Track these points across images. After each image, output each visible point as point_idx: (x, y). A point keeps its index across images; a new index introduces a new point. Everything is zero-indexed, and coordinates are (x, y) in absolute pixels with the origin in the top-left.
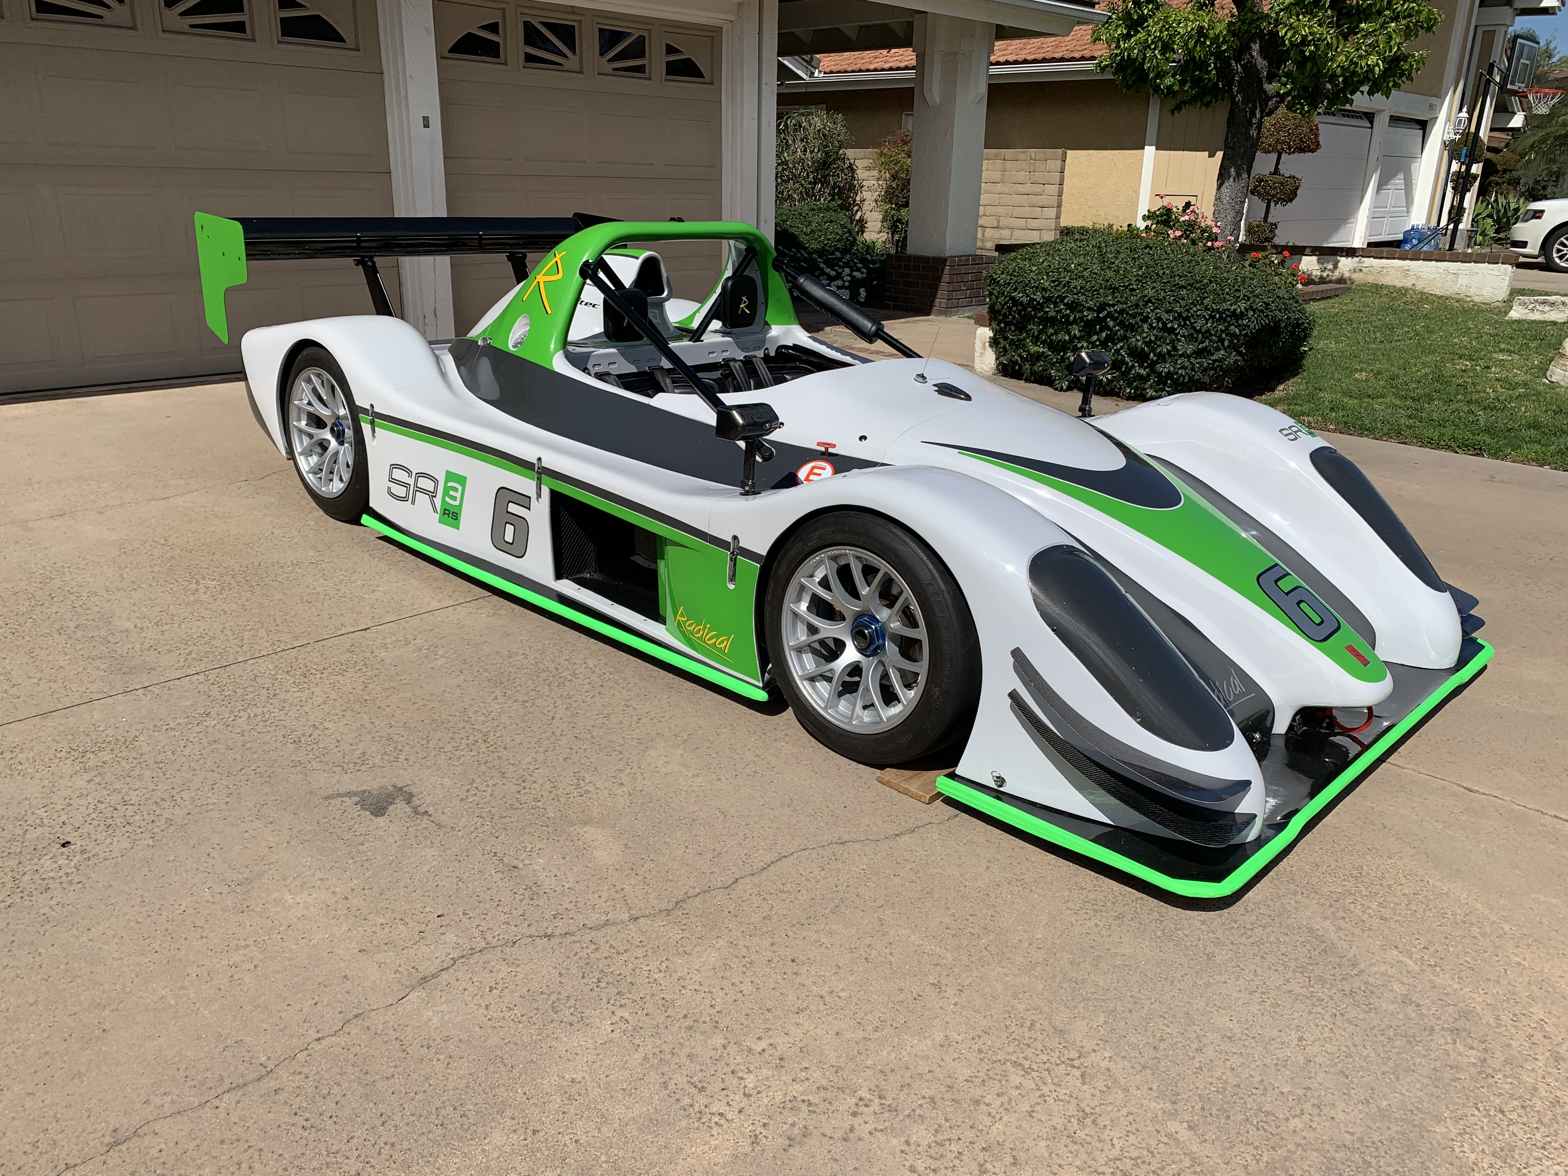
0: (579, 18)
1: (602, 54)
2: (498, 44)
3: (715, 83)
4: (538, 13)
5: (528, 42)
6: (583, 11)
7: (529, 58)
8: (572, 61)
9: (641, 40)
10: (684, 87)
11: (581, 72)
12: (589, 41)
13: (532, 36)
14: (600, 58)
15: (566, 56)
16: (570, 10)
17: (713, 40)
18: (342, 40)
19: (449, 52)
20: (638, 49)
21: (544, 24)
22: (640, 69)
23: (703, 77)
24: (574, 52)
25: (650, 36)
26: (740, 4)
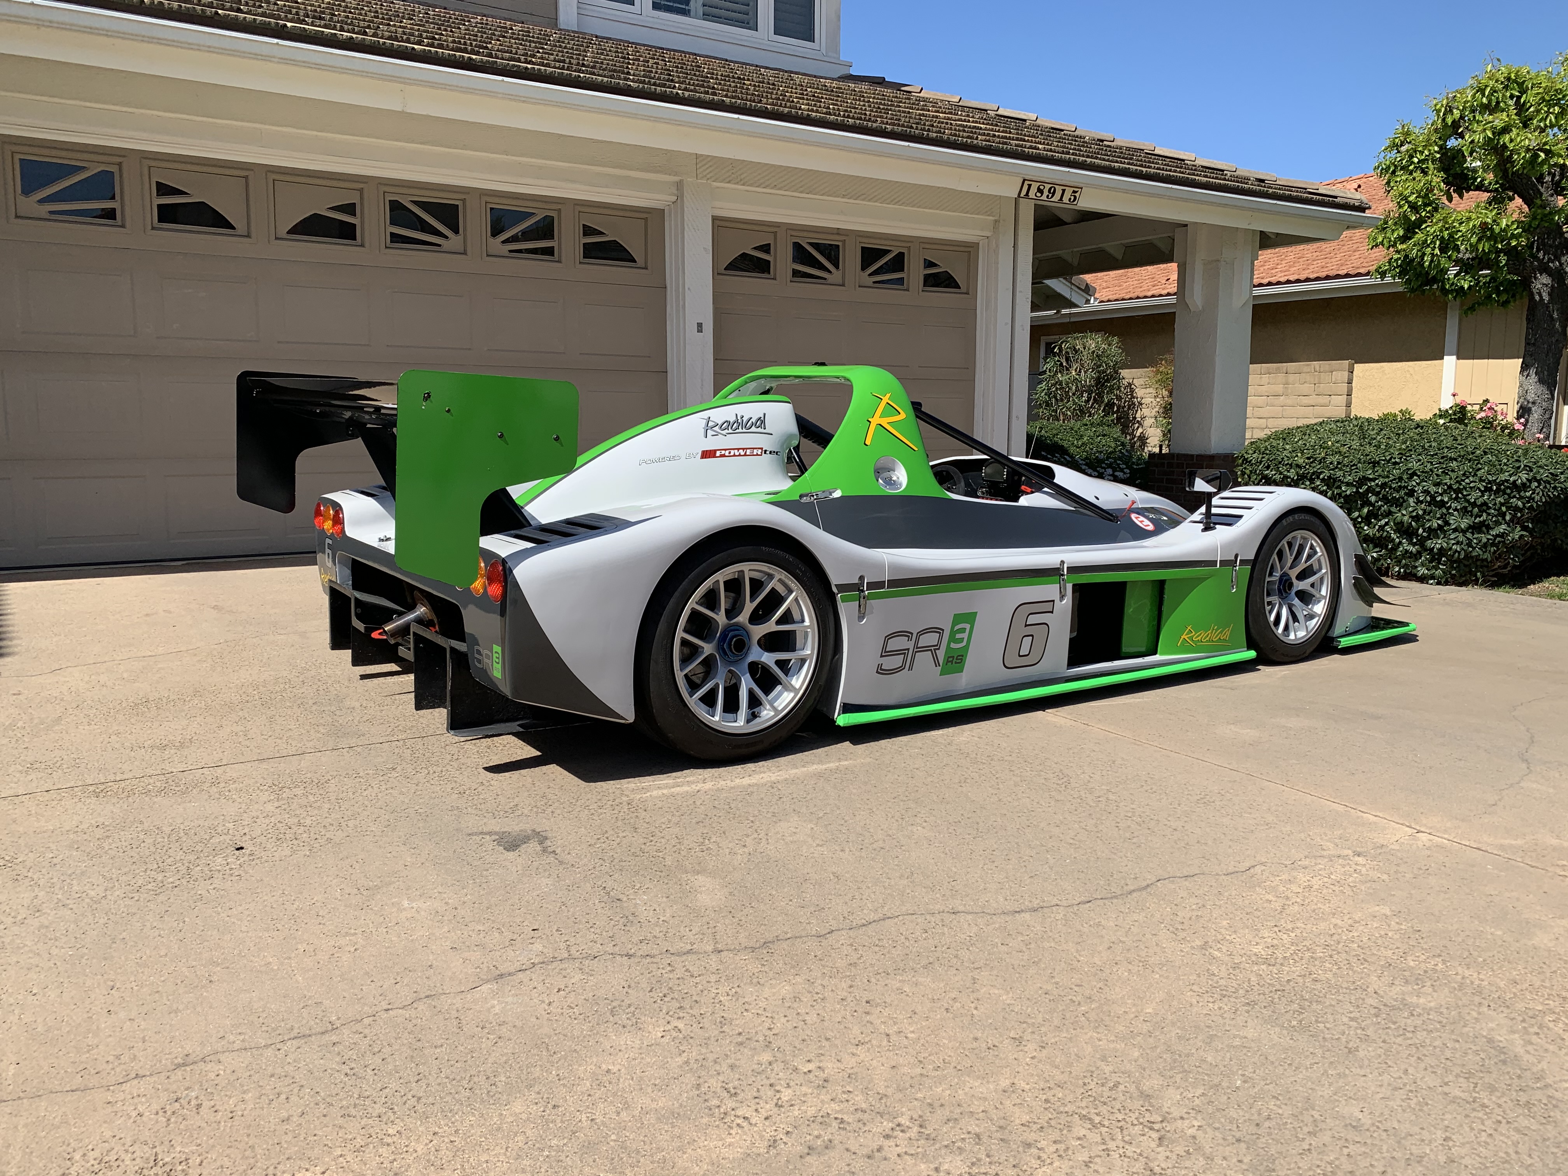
0: (844, 238)
1: (863, 268)
2: (769, 262)
3: (970, 293)
4: (805, 234)
5: (795, 260)
6: (848, 232)
7: (796, 273)
8: (835, 276)
9: (901, 256)
10: (941, 297)
11: (843, 285)
12: (851, 258)
13: (800, 254)
14: (862, 273)
15: (830, 272)
16: (835, 231)
17: (970, 255)
18: (633, 260)
19: (726, 268)
20: (898, 263)
21: (811, 244)
22: (900, 281)
23: (960, 288)
24: (837, 267)
25: (909, 252)
26: (996, 221)
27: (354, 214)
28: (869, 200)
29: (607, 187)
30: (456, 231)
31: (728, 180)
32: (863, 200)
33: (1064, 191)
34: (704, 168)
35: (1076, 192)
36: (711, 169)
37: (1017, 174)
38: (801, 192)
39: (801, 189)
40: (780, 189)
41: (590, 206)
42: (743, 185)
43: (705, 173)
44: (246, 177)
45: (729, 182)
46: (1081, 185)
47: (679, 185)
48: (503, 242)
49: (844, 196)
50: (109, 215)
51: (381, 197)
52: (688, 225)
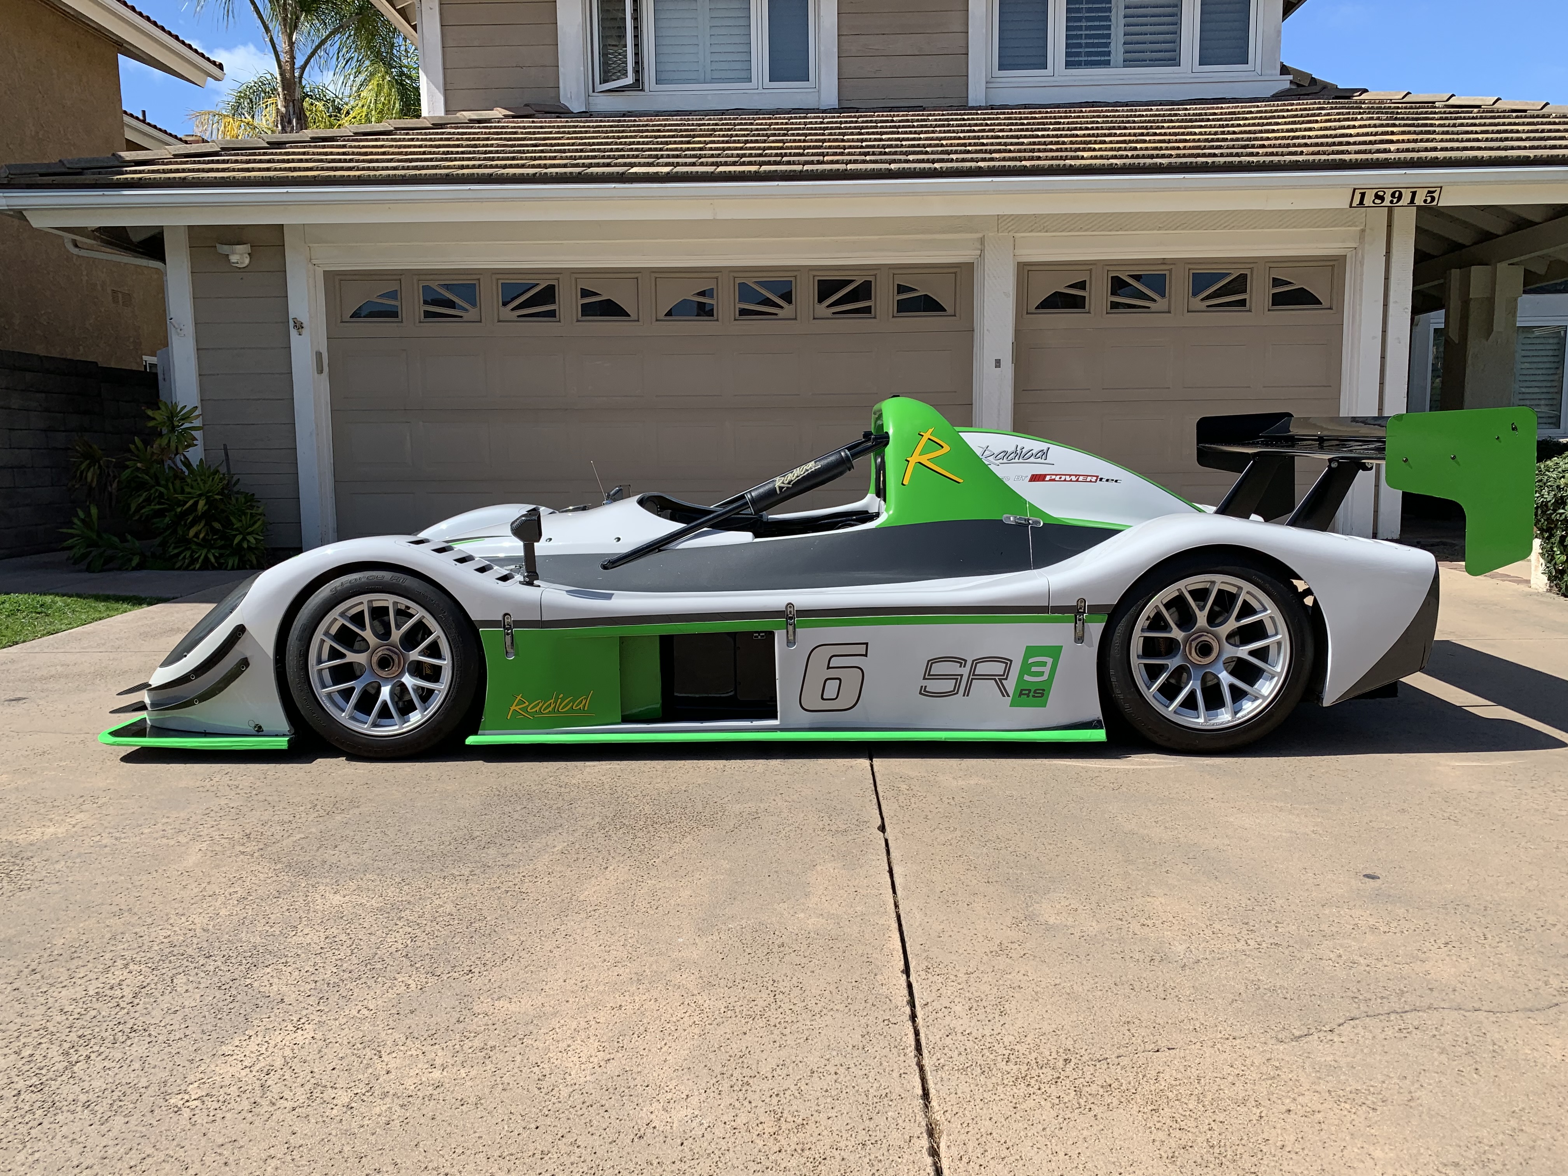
0: (1169, 267)
1: (1195, 294)
2: (1084, 298)
3: (1336, 307)
4: (1125, 268)
5: (1113, 293)
7: (1114, 306)
8: (1162, 303)
9: (1243, 278)
10: (1296, 315)
11: (1169, 312)
13: (1119, 286)
14: (1192, 299)
15: (1153, 300)
16: (1160, 262)
17: (1333, 270)
18: (943, 309)
19: (1036, 308)
20: (1239, 285)
21: (1131, 276)
22: (1239, 303)
23: (1320, 304)
24: (1163, 296)
25: (1252, 273)
26: (1363, 231)
27: (712, 297)
28: (1190, 229)
30: (790, 302)
31: (1030, 230)
32: (1183, 229)
33: (1414, 193)
34: (1004, 223)
35: (1434, 192)
36: (1010, 224)
37: (1343, 186)
38: (1110, 231)
41: (901, 268)
42: (1047, 231)
43: (1005, 229)
44: (637, 278)
46: (1439, 185)
47: (982, 241)
49: (1160, 229)
50: (552, 314)
51: (732, 282)
52: (988, 275)
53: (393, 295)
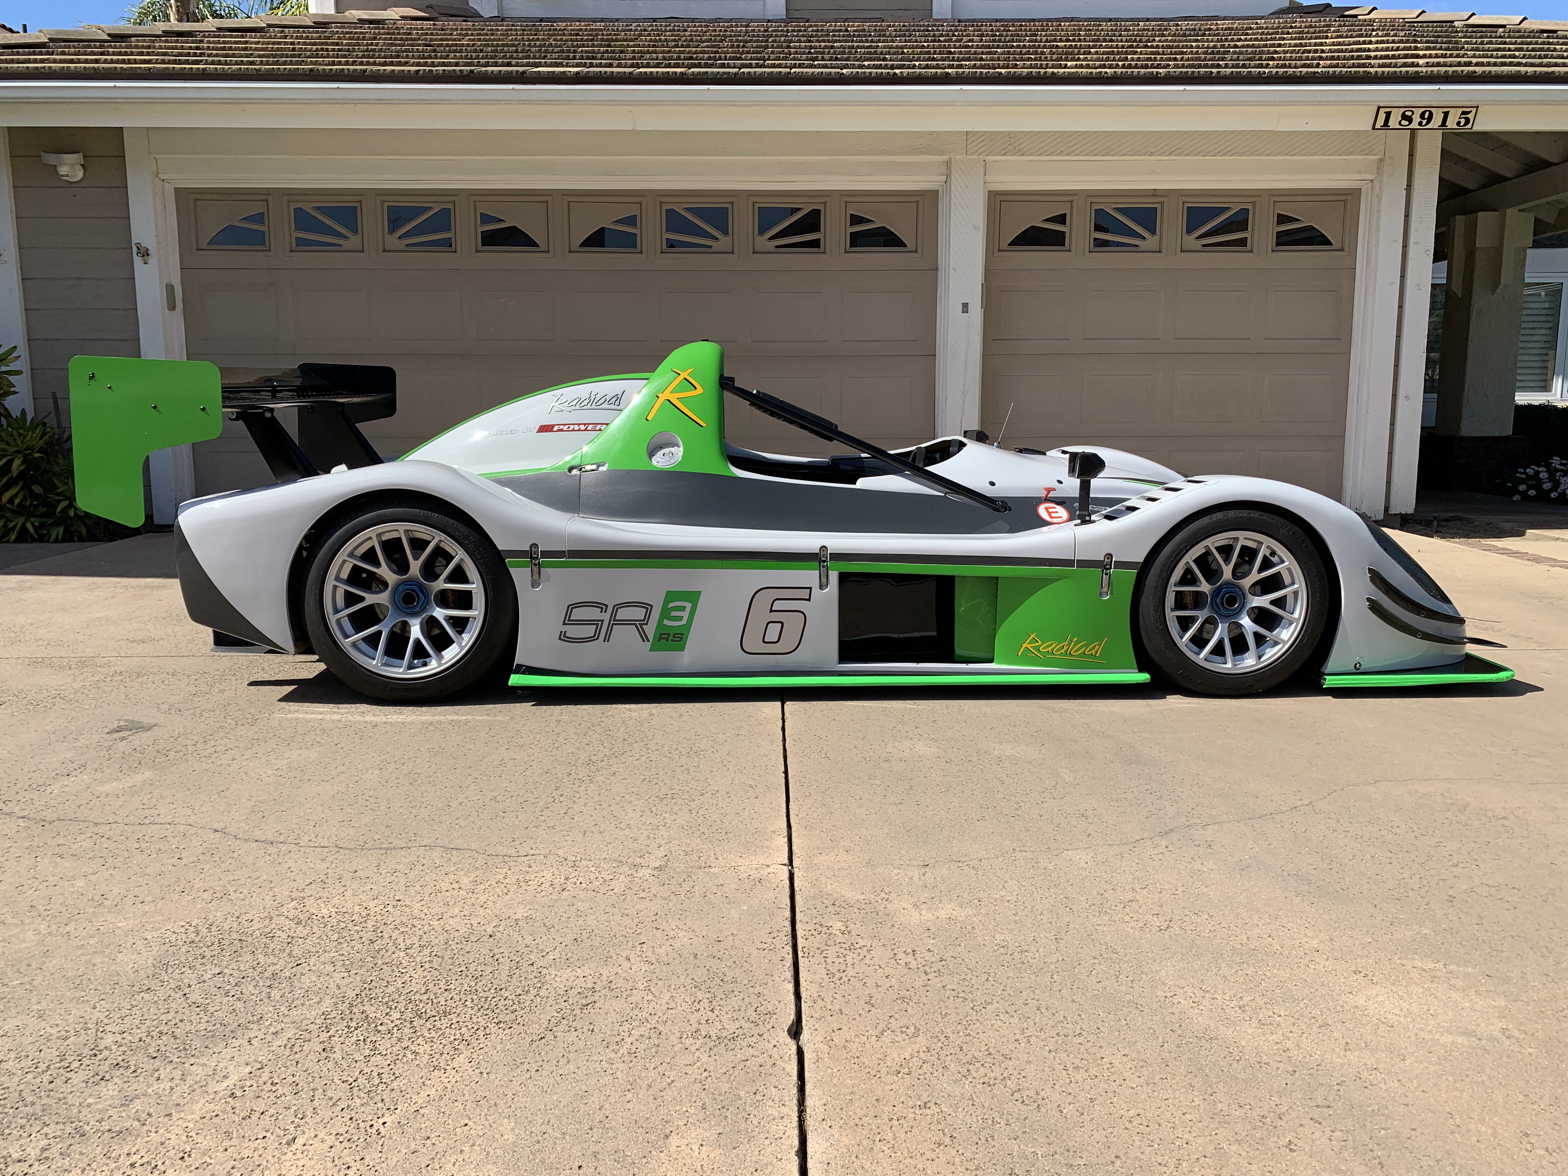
0: (1160, 200)
1: (1189, 232)
2: (1063, 233)
3: (1348, 249)
4: (1110, 199)
6: (1167, 193)
7: (1097, 243)
8: (1150, 241)
9: (1244, 213)
10: (1305, 257)
11: (1160, 252)
12: (1172, 222)
13: (1103, 222)
14: (1185, 236)
15: (1142, 237)
16: (1151, 194)
17: (1345, 205)
18: (904, 245)
19: (1009, 245)
20: (1240, 222)
21: (1118, 210)
22: (1239, 242)
23: (1330, 244)
24: (1154, 233)
25: (1254, 209)
26: (1381, 160)
27: (634, 225)
28: (1187, 155)
29: (870, 174)
30: (725, 233)
31: (1003, 152)
32: (1178, 155)
33: (1446, 114)
34: (974, 144)
35: (1469, 113)
36: (983, 143)
37: (1367, 103)
38: (1095, 155)
39: (1096, 152)
40: (1068, 154)
41: (855, 195)
42: (1022, 155)
43: (975, 149)
44: (547, 202)
45: (1005, 154)
46: (1475, 104)
47: (948, 164)
48: (770, 239)
49: (1152, 154)
50: (448, 243)
51: (658, 207)
52: (955, 204)
53: (259, 218)
